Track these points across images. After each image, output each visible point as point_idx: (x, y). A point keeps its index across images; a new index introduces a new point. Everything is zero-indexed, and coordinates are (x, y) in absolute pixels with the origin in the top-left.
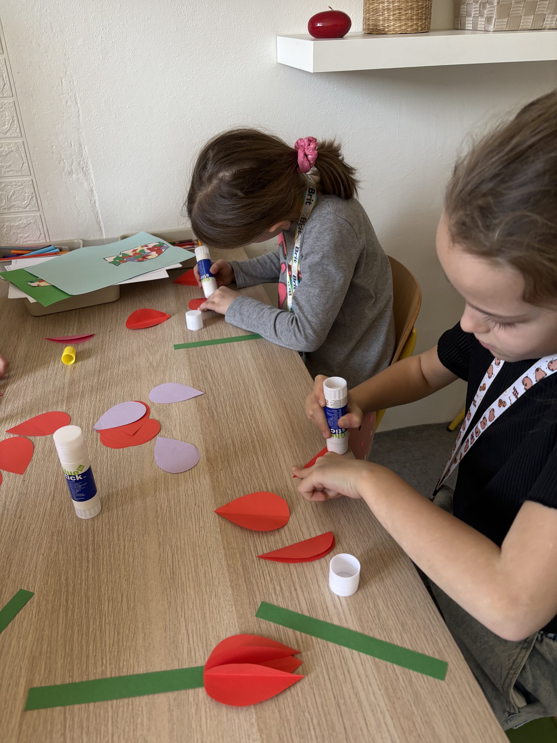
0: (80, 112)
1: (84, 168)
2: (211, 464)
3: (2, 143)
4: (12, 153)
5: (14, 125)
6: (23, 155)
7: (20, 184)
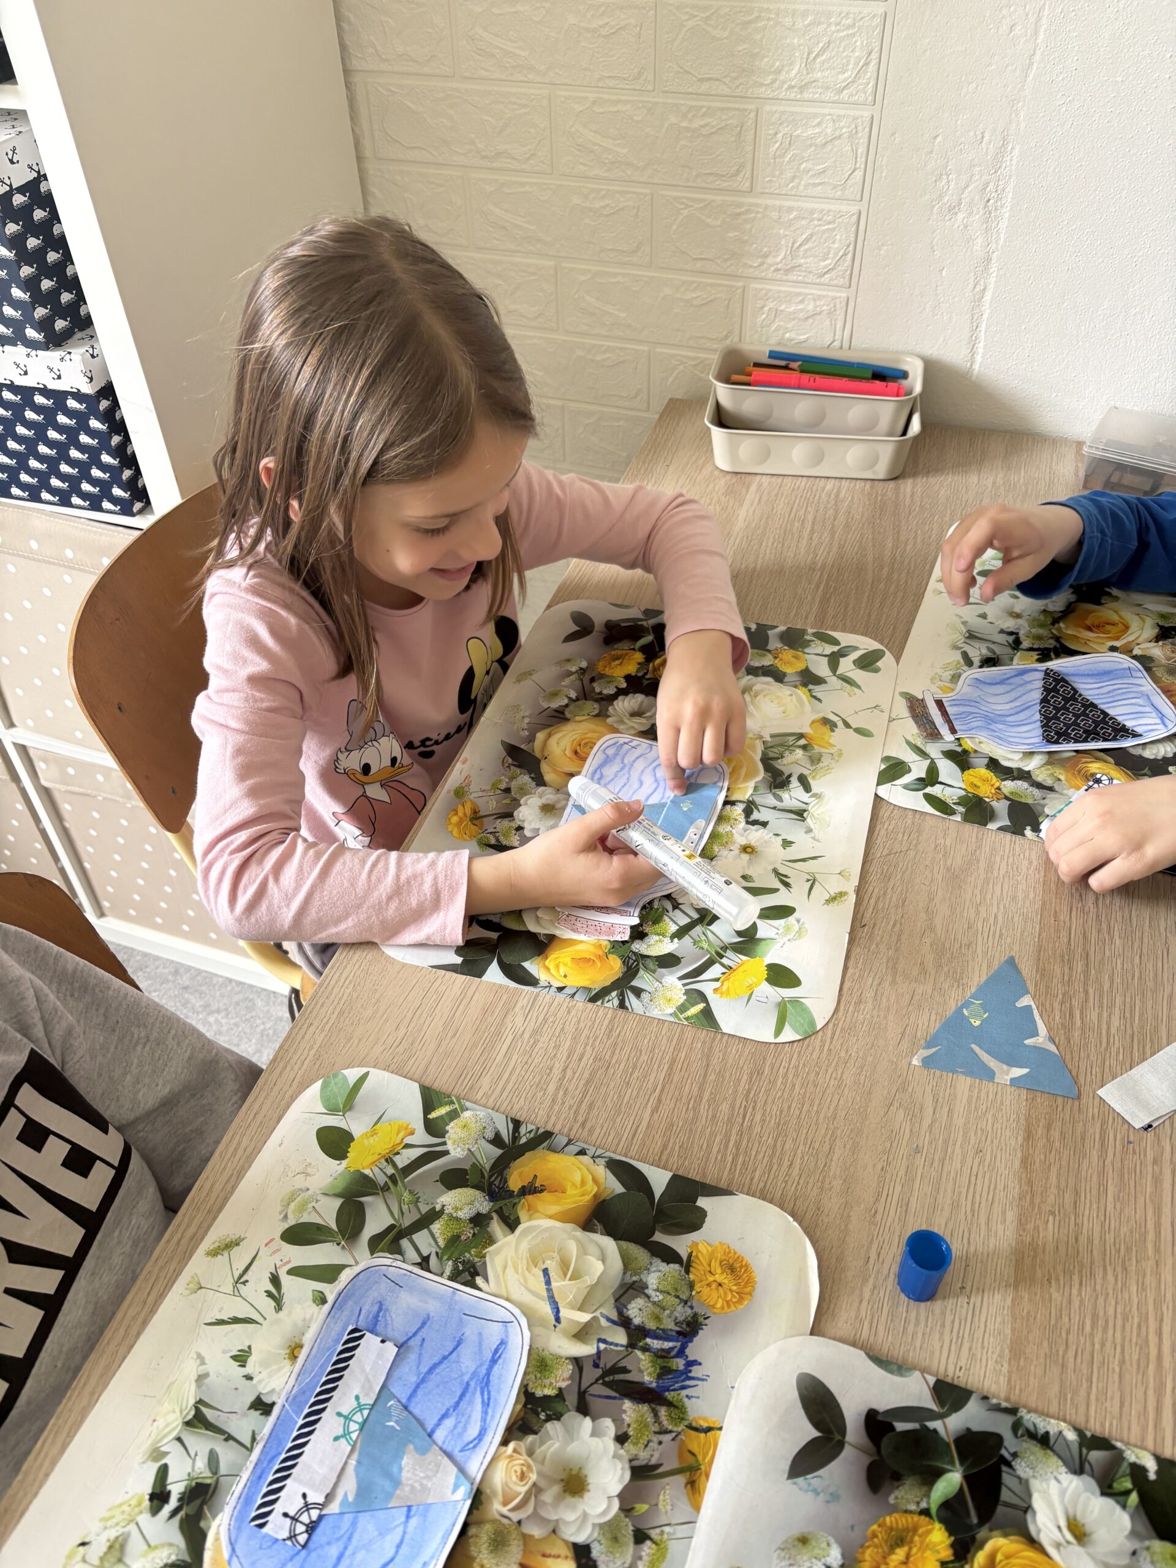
0: (1037, 57)
1: (991, 202)
2: (1030, 1182)
3: (824, 115)
4: (837, 142)
5: (866, 72)
6: (862, 150)
7: (830, 218)
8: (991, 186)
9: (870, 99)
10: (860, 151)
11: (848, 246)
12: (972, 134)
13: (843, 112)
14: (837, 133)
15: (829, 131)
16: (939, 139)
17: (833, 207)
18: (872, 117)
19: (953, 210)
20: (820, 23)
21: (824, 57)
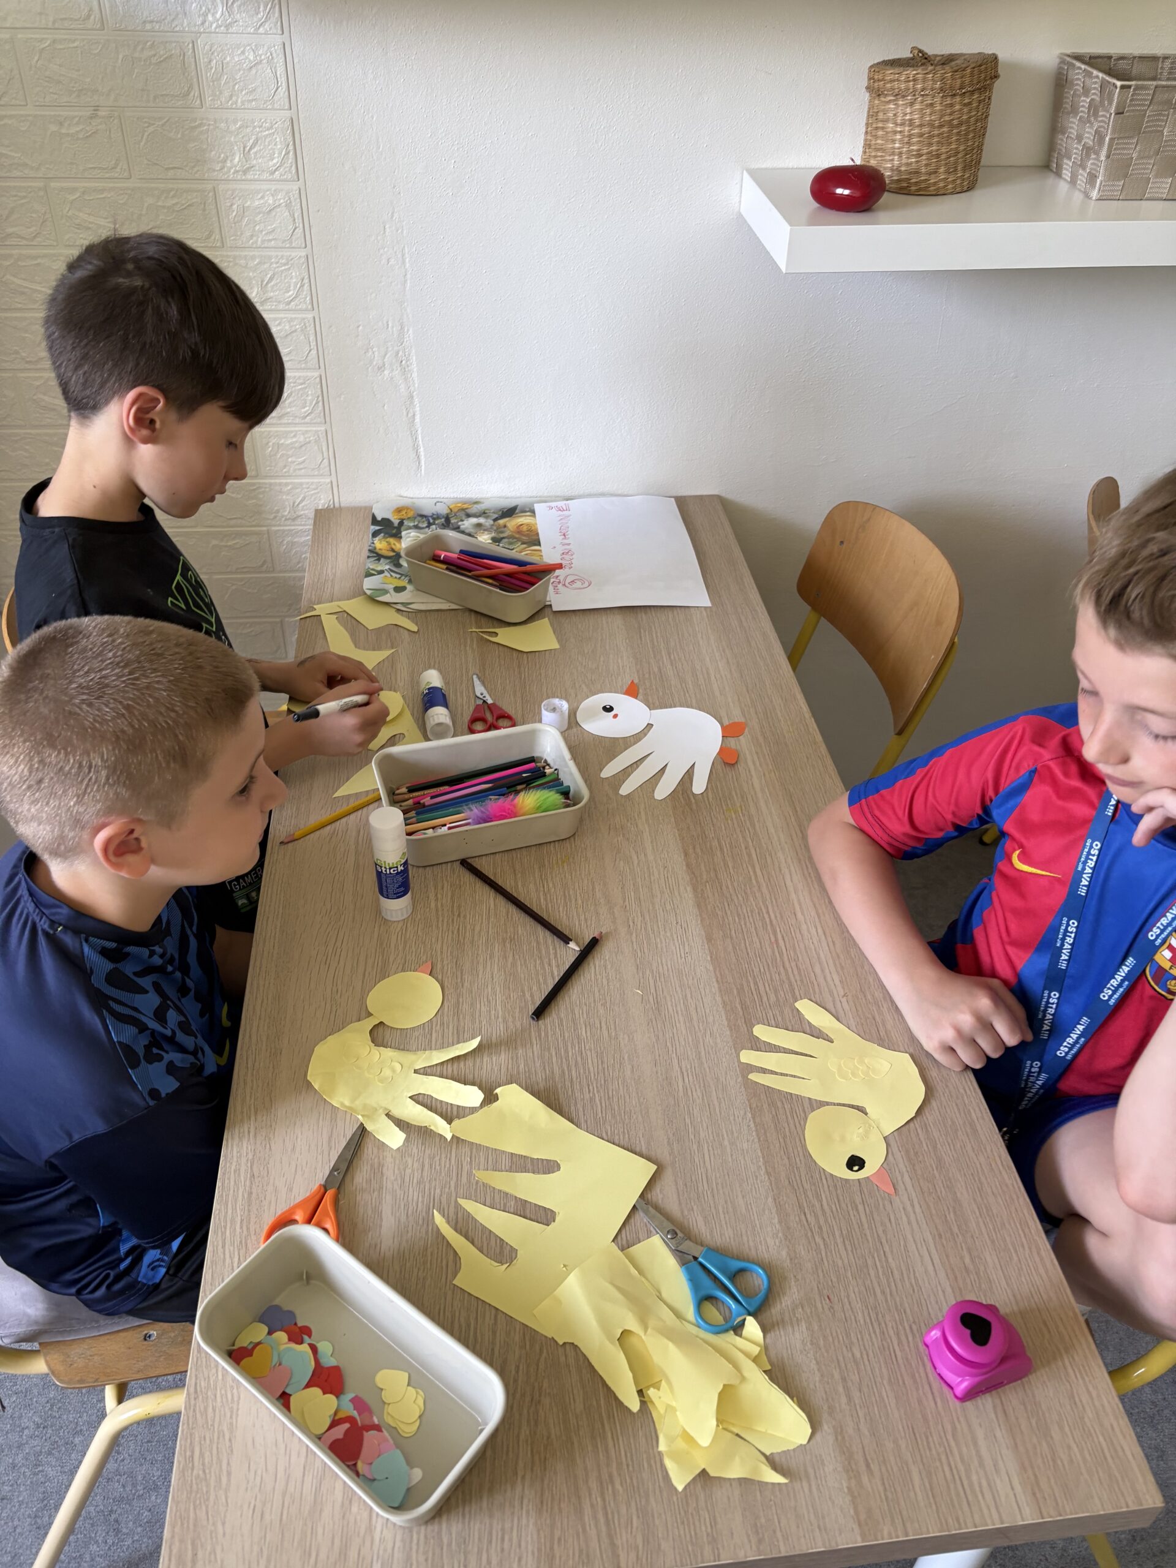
0: (409, 276)
1: (404, 362)
3: (282, 318)
4: (294, 334)
5: (303, 291)
6: (312, 338)
7: (301, 381)
8: (401, 353)
9: (310, 307)
10: (311, 339)
11: (318, 397)
12: (380, 323)
13: (293, 316)
14: (293, 329)
15: (287, 327)
16: (361, 328)
17: (301, 374)
18: (314, 318)
19: (381, 368)
20: (265, 263)
21: (272, 283)
